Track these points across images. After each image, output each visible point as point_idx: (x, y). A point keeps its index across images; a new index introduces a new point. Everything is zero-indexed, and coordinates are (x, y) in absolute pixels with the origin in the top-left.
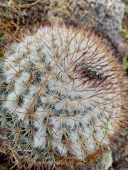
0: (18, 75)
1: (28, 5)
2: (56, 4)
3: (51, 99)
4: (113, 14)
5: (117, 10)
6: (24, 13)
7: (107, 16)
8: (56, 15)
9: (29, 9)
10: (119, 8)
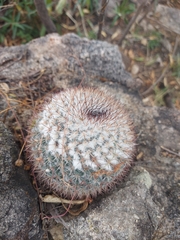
0: (50, 129)
1: (35, 81)
2: (58, 71)
3: (74, 135)
4: (109, 58)
5: (111, 54)
6: (34, 88)
7: (105, 62)
8: (61, 79)
9: (37, 83)
10: (113, 52)
